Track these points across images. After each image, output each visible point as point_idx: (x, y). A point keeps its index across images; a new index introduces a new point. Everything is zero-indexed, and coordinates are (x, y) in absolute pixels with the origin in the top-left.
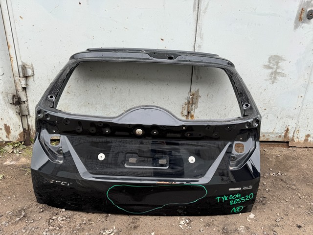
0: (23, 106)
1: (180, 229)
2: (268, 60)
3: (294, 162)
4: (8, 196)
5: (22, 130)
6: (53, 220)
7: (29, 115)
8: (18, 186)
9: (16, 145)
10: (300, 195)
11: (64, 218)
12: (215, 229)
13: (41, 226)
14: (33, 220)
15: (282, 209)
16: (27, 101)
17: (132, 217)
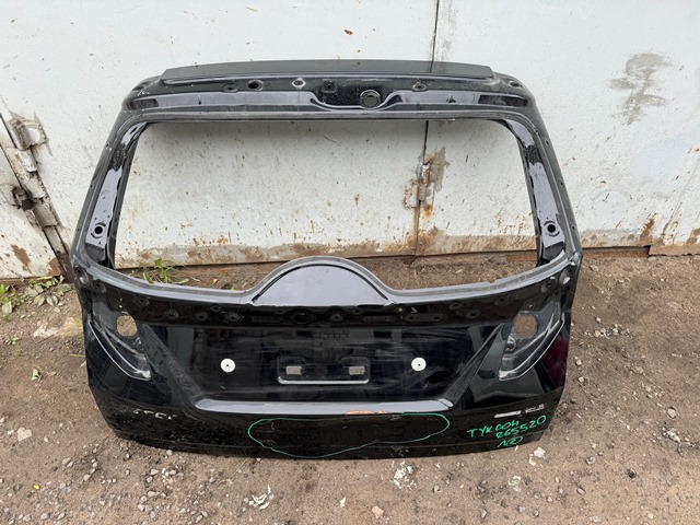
0: (42, 208)
1: (395, 489)
2: (624, 68)
3: (655, 298)
4: (58, 422)
5: (53, 255)
6: (153, 476)
7: (59, 224)
8: (73, 394)
9: (49, 284)
10: (649, 389)
11: (173, 472)
12: (462, 486)
13: (131, 490)
14: (115, 477)
15: (604, 430)
16: (47, 196)
17: (303, 463)
